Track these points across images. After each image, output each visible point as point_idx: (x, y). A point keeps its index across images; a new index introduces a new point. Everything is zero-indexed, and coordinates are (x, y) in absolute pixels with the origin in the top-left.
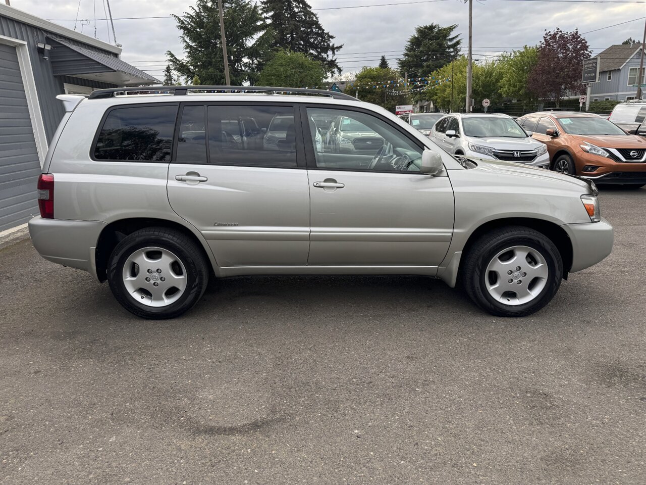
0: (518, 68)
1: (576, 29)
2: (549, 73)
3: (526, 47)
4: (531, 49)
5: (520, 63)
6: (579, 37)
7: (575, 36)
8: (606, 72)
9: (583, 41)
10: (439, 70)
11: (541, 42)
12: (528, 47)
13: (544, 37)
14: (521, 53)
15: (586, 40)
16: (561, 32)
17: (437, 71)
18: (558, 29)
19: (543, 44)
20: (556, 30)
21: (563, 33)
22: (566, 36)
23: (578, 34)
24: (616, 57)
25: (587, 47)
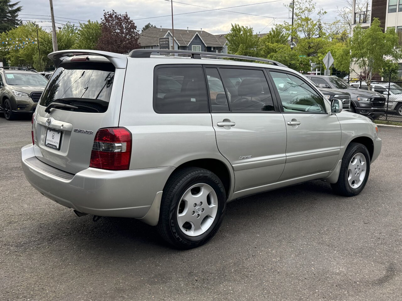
0: (85, 37)
1: (126, 13)
2: (112, 44)
3: (89, 21)
4: (93, 23)
5: (87, 34)
6: (129, 19)
7: (126, 18)
8: (150, 46)
9: (132, 22)
10: (7, 32)
11: (102, 19)
12: (91, 21)
13: (104, 16)
14: (86, 25)
15: (134, 22)
16: (115, 13)
17: (5, 32)
18: (113, 11)
19: (103, 20)
20: (112, 11)
21: (117, 14)
22: (120, 17)
23: (128, 17)
24: (155, 36)
25: (136, 27)
